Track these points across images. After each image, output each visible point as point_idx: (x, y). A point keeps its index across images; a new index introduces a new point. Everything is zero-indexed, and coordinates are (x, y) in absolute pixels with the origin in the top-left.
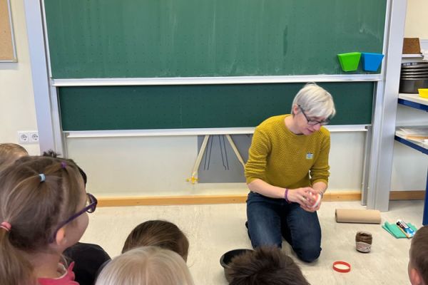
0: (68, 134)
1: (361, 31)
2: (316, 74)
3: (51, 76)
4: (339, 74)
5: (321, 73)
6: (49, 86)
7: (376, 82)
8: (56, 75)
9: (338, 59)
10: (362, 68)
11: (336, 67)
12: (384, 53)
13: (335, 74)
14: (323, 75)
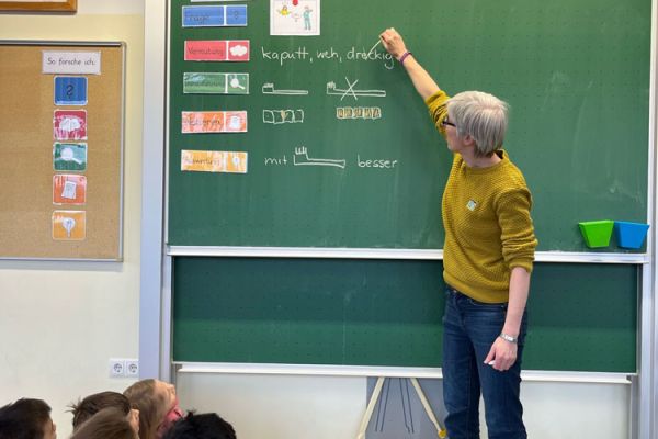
0: (181, 366)
1: (612, 191)
2: (548, 250)
3: (166, 240)
4: (582, 251)
5: (555, 249)
6: (163, 255)
7: (641, 265)
8: (175, 239)
9: (579, 230)
10: (616, 244)
11: (577, 241)
12: (649, 222)
13: (575, 251)
14: (558, 253)
